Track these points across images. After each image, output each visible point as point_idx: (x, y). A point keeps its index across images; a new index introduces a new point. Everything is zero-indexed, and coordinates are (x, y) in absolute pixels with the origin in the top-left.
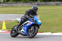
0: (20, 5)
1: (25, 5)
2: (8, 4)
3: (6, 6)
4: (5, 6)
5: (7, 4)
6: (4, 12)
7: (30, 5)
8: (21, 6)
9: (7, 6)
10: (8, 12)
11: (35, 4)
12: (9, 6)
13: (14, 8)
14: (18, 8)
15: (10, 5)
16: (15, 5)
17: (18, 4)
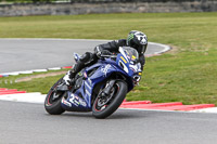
0: (142, 9)
1: (160, 9)
2: (99, 5)
3: (92, 13)
4: (89, 11)
5: (95, 6)
6: (86, 31)
7: (176, 9)
8: (144, 12)
9: (98, 13)
10: (102, 34)
11: (192, 6)
12: (104, 12)
14: (136, 21)
15: (107, 9)
16: (123, 10)
17: (134, 5)
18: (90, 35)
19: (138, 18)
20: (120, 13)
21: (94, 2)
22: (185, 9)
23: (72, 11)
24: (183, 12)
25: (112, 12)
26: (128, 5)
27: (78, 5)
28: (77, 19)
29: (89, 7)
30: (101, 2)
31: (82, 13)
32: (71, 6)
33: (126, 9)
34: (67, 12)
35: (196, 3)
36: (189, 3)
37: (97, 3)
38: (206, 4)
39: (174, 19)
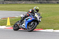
1: (28, 3)
3: (10, 4)
4: (9, 3)
5: (11, 2)
6: (8, 9)
7: (33, 3)
8: (24, 4)
9: (11, 4)
12: (13, 3)
13: (18, 5)
15: (14, 3)
17: (21, 2)
18: (9, 9)
19: (22, 5)
20: (18, 4)
21: (10, 1)
22: (35, 3)
23: (5, 3)
24: (34, 4)
25: (15, 3)
26: (20, 1)
27: (6, 2)
28: (6, 5)
29: (9, 2)
30: (12, 1)
31: (7, 4)
32: (4, 2)
33: (19, 3)
34: (3, 3)
35: (38, 1)
36: (36, 1)
37: (11, 1)
38: (41, 2)
39: (32, 6)
